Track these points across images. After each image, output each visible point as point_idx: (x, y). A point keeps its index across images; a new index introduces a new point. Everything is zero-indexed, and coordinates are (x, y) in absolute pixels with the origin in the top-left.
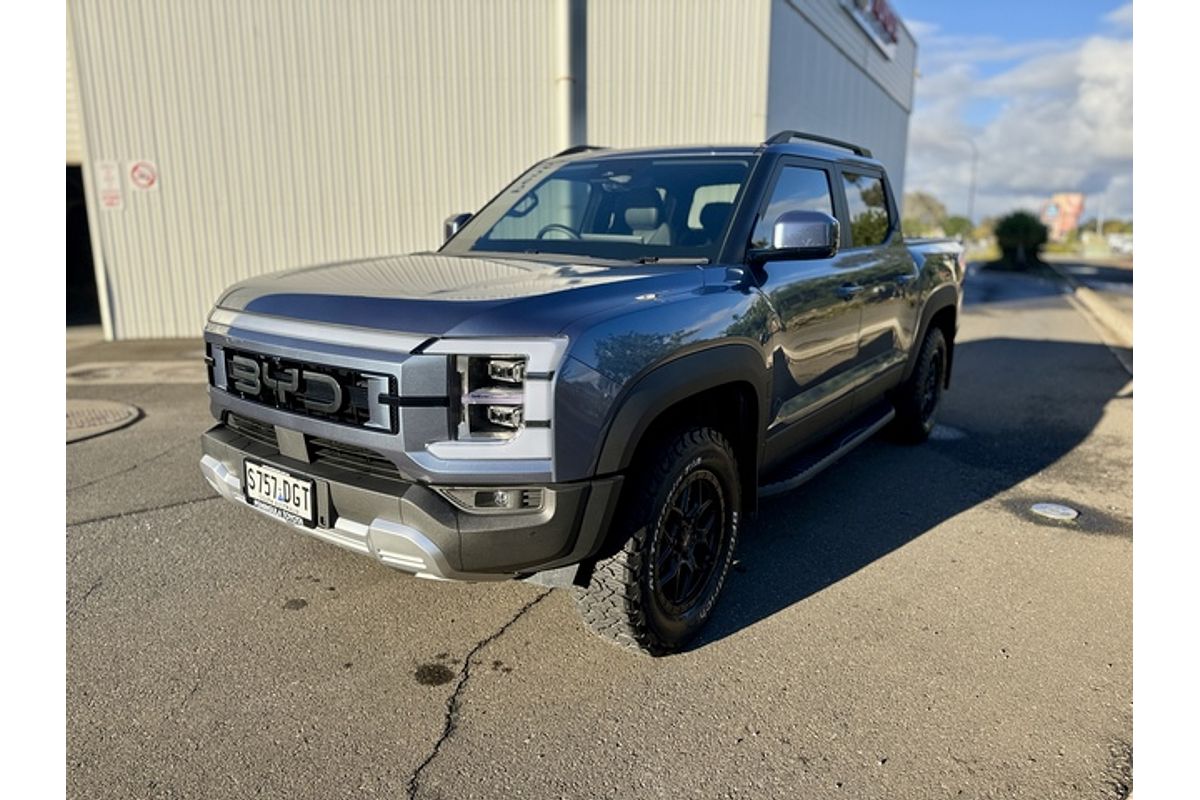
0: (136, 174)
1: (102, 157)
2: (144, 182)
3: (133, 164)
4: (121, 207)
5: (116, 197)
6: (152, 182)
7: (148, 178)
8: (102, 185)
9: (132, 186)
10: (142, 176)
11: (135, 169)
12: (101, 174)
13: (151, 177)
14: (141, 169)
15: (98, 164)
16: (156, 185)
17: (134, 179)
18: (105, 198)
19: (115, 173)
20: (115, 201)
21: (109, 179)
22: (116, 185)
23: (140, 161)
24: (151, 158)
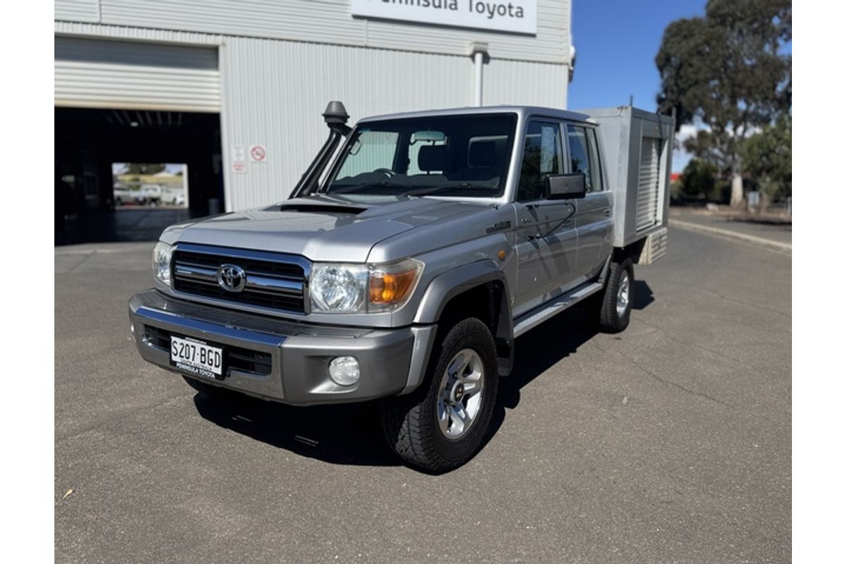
0: (254, 153)
1: (235, 143)
2: (258, 157)
3: (253, 147)
4: (244, 171)
5: (242, 166)
6: (263, 157)
7: (260, 155)
8: (235, 158)
9: (251, 159)
10: (258, 154)
11: (254, 149)
12: (234, 152)
13: (262, 155)
14: (257, 150)
15: (232, 147)
16: (264, 160)
17: (253, 155)
18: (235, 166)
19: (242, 151)
20: (241, 168)
21: (238, 155)
22: (242, 158)
23: (257, 145)
24: (263, 144)
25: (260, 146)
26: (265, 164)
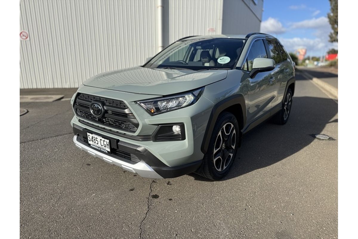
0: (21, 35)
6: (27, 38)
7: (25, 36)
14: (23, 33)
24: (26, 30)
25: (25, 31)
26: (29, 42)
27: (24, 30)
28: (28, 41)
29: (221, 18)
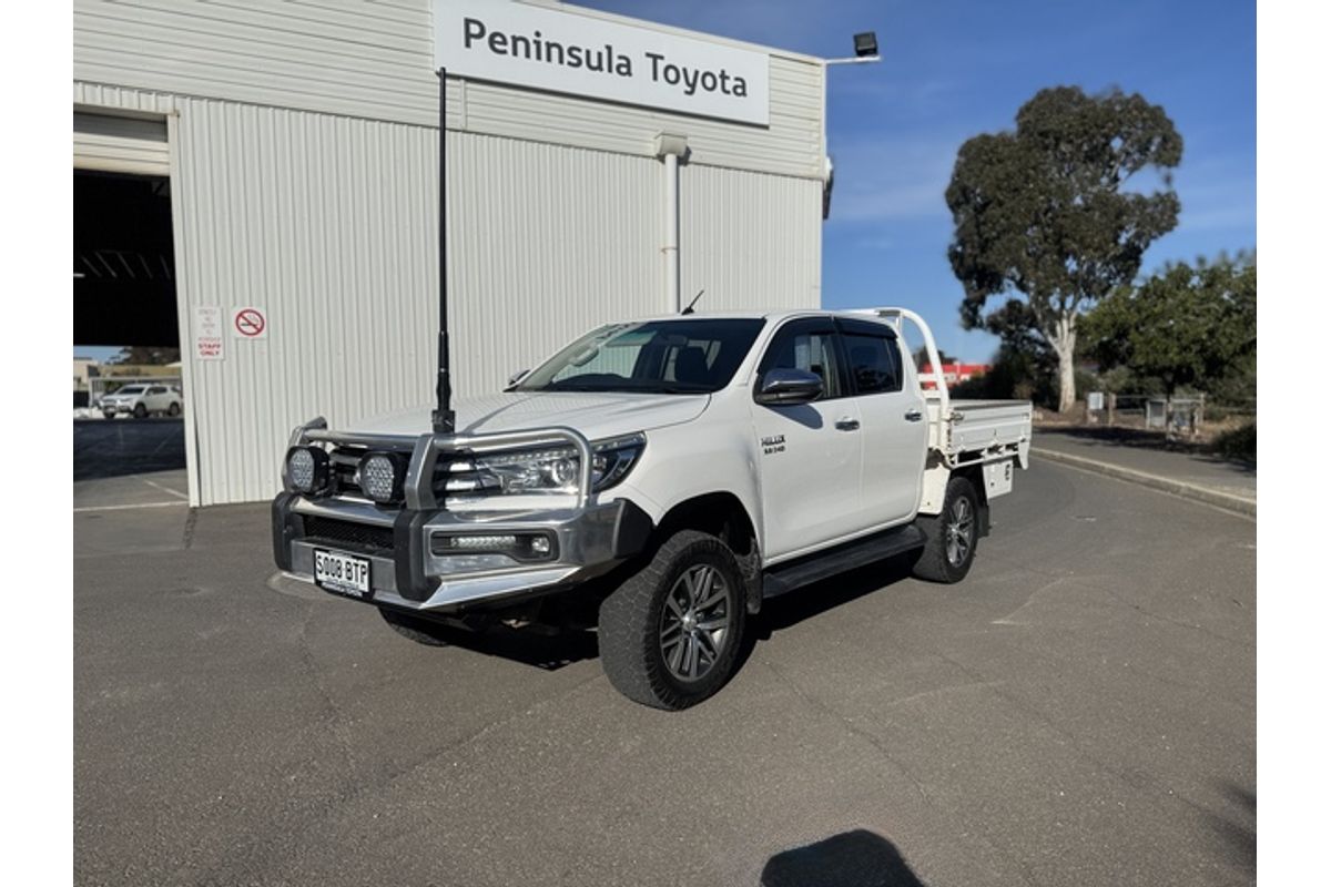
0: (241, 321)
1: (201, 303)
3: (238, 310)
4: (220, 357)
6: (259, 331)
7: (255, 326)
8: (200, 332)
9: (235, 333)
10: (250, 324)
11: (241, 315)
13: (259, 325)
14: (246, 315)
16: (263, 334)
17: (239, 328)
19: (216, 319)
21: (208, 325)
22: (217, 332)
23: (248, 308)
24: (259, 305)
25: (254, 308)
26: (265, 342)
27: (251, 305)
28: (262, 339)
29: (819, 284)
